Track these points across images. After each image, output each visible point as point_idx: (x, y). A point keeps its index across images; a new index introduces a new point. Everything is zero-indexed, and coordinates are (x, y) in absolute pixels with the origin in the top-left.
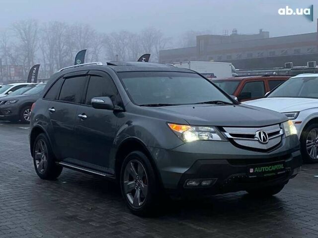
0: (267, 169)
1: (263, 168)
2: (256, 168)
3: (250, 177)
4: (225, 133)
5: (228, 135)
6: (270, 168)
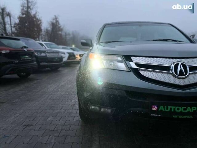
0: (178, 109)
1: (173, 107)
2: (162, 107)
3: (152, 115)
4: (130, 62)
5: (133, 65)
6: (184, 109)
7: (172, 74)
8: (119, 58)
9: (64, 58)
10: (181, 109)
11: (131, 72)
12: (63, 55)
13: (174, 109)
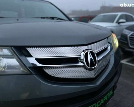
4: (27, 58)
6: (99, 104)
7: (84, 67)
10: (96, 105)
11: (32, 74)
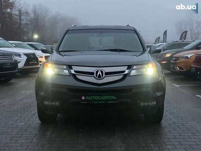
0: (96, 98)
1: (93, 97)
3: (82, 102)
4: (71, 70)
5: (73, 72)
6: (100, 98)
7: (94, 77)
8: (65, 67)
9: (19, 62)
10: (98, 98)
11: (71, 76)
12: (17, 58)
13: (94, 98)
